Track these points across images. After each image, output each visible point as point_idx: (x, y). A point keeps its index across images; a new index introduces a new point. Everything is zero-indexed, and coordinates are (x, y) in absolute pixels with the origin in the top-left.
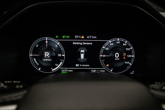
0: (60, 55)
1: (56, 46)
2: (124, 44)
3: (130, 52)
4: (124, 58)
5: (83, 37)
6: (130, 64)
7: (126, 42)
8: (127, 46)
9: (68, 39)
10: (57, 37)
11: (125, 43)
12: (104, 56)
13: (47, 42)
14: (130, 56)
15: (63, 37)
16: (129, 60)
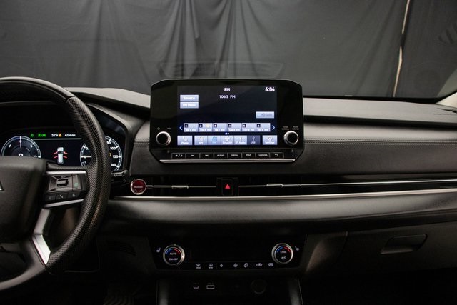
1: (31, 146)
2: (108, 143)
3: (115, 152)
5: (60, 135)
6: (117, 166)
7: (110, 140)
8: (112, 145)
9: (44, 138)
10: (32, 135)
12: (85, 157)
13: (21, 141)
14: (116, 157)
15: (39, 136)
16: (116, 161)
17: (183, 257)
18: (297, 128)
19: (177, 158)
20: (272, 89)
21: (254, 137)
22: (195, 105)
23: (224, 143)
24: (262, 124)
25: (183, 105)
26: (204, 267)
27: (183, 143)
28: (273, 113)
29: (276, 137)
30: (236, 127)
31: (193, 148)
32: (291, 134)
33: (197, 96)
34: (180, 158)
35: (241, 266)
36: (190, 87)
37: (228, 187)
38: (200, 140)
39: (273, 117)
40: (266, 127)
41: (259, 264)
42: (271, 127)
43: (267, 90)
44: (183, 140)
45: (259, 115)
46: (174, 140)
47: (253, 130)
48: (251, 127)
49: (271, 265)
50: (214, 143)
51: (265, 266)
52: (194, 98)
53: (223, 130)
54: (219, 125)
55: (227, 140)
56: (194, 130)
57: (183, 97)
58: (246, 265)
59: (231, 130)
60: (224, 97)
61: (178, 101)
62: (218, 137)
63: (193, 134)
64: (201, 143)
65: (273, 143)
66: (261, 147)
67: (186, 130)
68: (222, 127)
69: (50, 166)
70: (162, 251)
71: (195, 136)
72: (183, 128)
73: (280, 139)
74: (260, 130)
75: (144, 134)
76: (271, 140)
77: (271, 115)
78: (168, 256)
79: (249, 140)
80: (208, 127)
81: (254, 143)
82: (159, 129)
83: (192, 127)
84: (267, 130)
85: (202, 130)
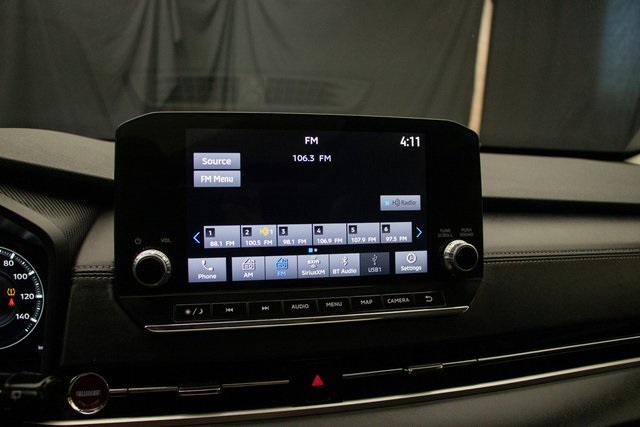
2: (6, 263)
3: (27, 285)
4: (12, 302)
6: (33, 320)
7: (12, 257)
8: (18, 268)
11: (9, 259)
14: (29, 296)
16: (30, 307)
18: (468, 231)
19: (190, 318)
20: (416, 141)
21: (375, 257)
22: (232, 179)
23: (305, 274)
24: (394, 226)
25: (202, 179)
27: (202, 277)
28: (417, 199)
29: (424, 254)
30: (335, 232)
31: (230, 287)
32: (463, 250)
33: (237, 156)
34: (197, 318)
36: (222, 134)
37: (318, 381)
38: (246, 268)
39: (417, 206)
40: (402, 231)
42: (415, 232)
43: (403, 143)
44: (204, 270)
45: (387, 202)
46: (181, 268)
47: (373, 240)
48: (368, 232)
50: (282, 274)
52: (229, 162)
53: (302, 242)
54: (292, 228)
55: (312, 266)
56: (231, 244)
57: (201, 159)
59: (323, 241)
60: (304, 158)
61: (189, 169)
62: (292, 259)
63: (228, 253)
64: (248, 276)
65: (418, 269)
66: (393, 281)
67: (211, 243)
68: (299, 233)
71: (235, 260)
72: (201, 238)
73: (435, 258)
74: (388, 239)
75: (99, 251)
76: (412, 262)
77: (413, 201)
79: (363, 265)
80: (264, 234)
81: (376, 270)
82: (138, 241)
83: (225, 235)
84: (405, 238)
85: (250, 243)
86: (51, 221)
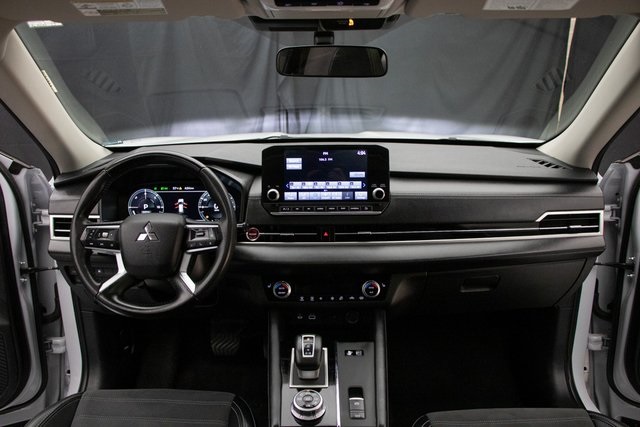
0: (158, 207)
1: (155, 198)
5: (181, 188)
9: (166, 190)
10: (155, 188)
12: (203, 207)
13: (145, 194)
15: (162, 189)
17: (290, 291)
18: (383, 185)
19: (285, 211)
20: (363, 153)
21: (347, 193)
22: (299, 167)
23: (323, 198)
24: (355, 183)
25: (289, 167)
26: (307, 299)
27: (289, 198)
28: (364, 173)
29: (366, 193)
30: (333, 185)
31: (298, 202)
32: (378, 192)
33: (300, 159)
34: (287, 211)
35: (337, 299)
36: (295, 152)
37: (326, 234)
38: (303, 196)
39: (364, 176)
40: (358, 185)
41: (352, 298)
42: (362, 185)
43: (359, 153)
44: (290, 196)
45: (352, 174)
46: (282, 196)
47: (347, 187)
48: (345, 185)
49: (361, 298)
50: (315, 198)
51: (357, 299)
52: (298, 161)
53: (322, 188)
54: (319, 183)
55: (325, 196)
56: (298, 188)
57: (289, 160)
58: (341, 298)
59: (329, 187)
60: (323, 160)
61: (285, 163)
62: (318, 193)
63: (297, 191)
64: (304, 198)
65: (364, 198)
66: (354, 202)
67: (292, 187)
68: (321, 185)
69: (188, 221)
70: (272, 287)
71: (299, 193)
72: (289, 186)
73: (370, 194)
74: (353, 187)
75: (256, 189)
76: (362, 195)
77: (362, 174)
78: (277, 290)
79: (343, 196)
80: (309, 185)
81: (348, 198)
82: (269, 186)
83: (296, 185)
84: (359, 187)
85: (305, 188)
86: (241, 179)
